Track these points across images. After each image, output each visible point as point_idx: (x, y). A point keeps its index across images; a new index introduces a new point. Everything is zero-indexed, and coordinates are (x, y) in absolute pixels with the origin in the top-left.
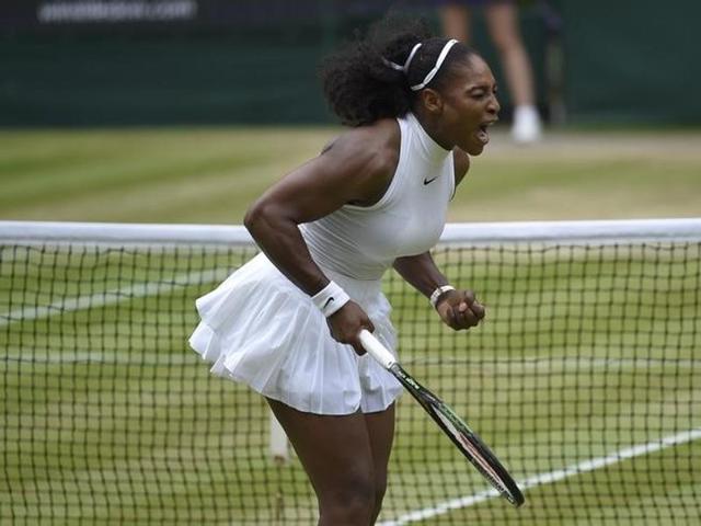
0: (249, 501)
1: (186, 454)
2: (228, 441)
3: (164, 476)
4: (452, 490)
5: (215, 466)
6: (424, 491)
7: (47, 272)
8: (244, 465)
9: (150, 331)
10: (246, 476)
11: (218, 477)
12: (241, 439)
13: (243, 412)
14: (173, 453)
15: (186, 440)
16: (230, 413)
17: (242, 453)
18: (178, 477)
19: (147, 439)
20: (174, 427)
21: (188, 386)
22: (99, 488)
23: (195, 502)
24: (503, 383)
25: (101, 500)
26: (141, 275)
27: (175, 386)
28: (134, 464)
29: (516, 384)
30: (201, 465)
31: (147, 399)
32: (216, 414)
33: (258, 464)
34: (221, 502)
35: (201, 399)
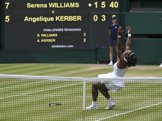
0: (80, 116)
1: (71, 110)
2: (77, 108)
3: (68, 113)
4: (109, 115)
5: (75, 111)
6: (105, 115)
7: (51, 84)
8: (79, 111)
9: (66, 92)
10: (79, 113)
11: (75, 113)
12: (79, 108)
13: (79, 104)
14: (69, 109)
15: (71, 108)
16: (77, 104)
17: (79, 110)
18: (70, 113)
19: (65, 107)
20: (69, 106)
21: (71, 100)
22: (58, 114)
23: (72, 116)
24: (116, 100)
25: (59, 116)
26: (65, 84)
27: (70, 100)
28: (63, 111)
29: (118, 100)
30: (73, 111)
31: (65, 102)
32: (75, 104)
33: (81, 111)
34: (76, 116)
35: (73, 102)
